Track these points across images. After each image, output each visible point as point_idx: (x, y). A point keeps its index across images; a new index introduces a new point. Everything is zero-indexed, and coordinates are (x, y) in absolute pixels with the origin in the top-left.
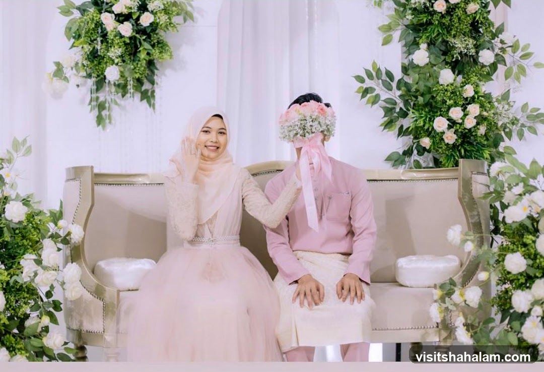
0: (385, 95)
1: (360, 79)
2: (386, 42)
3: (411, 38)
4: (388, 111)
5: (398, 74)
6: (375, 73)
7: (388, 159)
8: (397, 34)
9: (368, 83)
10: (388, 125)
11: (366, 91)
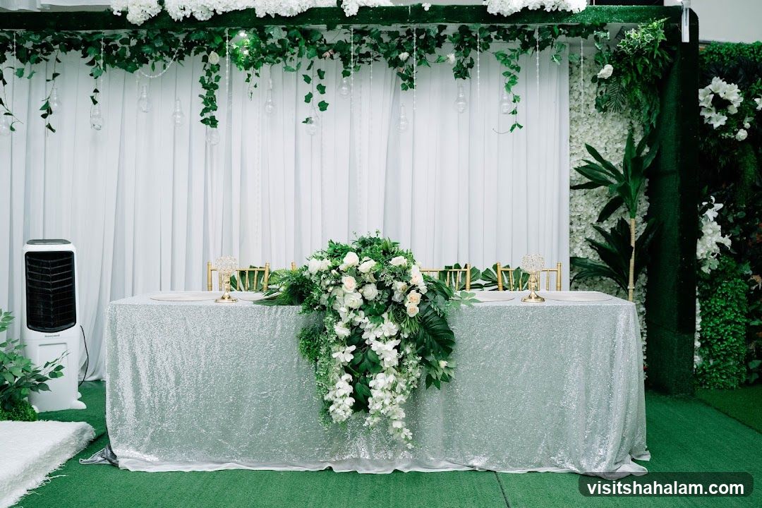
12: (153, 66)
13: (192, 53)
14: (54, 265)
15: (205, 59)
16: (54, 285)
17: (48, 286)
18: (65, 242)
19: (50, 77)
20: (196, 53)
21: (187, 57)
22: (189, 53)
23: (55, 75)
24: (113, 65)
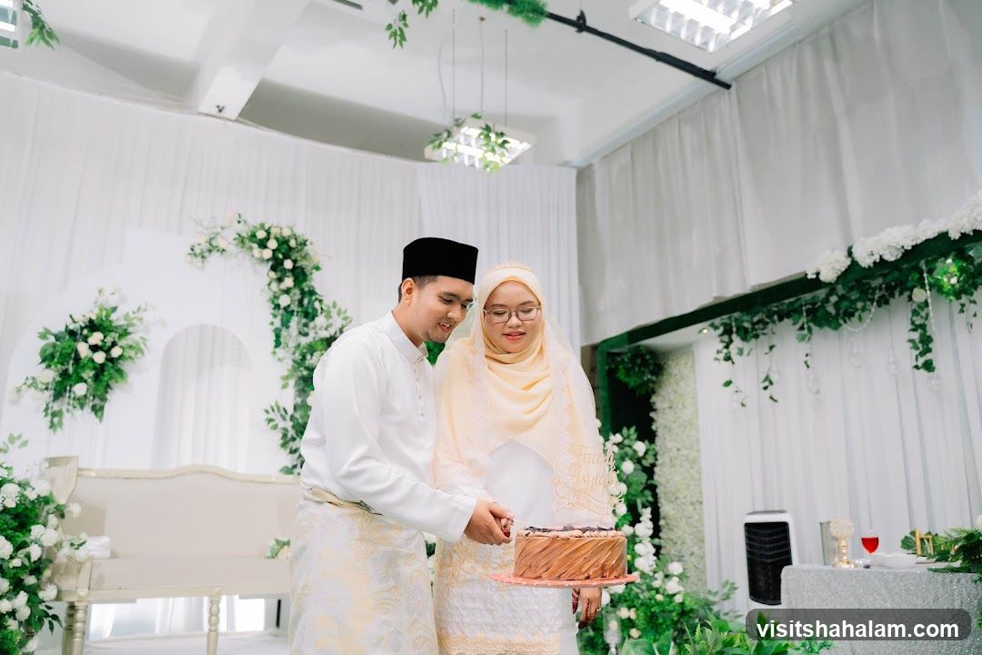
0: (282, 424)
1: (267, 412)
2: (285, 386)
3: (301, 386)
4: (285, 436)
5: (291, 411)
6: (277, 408)
7: (281, 470)
8: (292, 382)
9: (271, 415)
10: (284, 445)
11: (270, 420)
12: (860, 318)
13: (897, 294)
14: (770, 535)
15: (910, 298)
16: (771, 557)
17: (767, 557)
18: (782, 512)
19: (767, 350)
20: (901, 294)
21: (892, 300)
22: (892, 295)
23: (771, 348)
24: (820, 325)
